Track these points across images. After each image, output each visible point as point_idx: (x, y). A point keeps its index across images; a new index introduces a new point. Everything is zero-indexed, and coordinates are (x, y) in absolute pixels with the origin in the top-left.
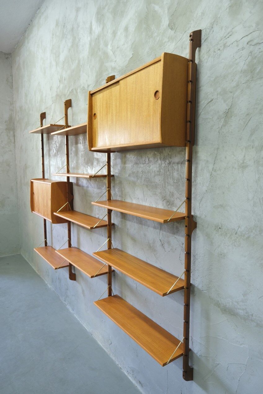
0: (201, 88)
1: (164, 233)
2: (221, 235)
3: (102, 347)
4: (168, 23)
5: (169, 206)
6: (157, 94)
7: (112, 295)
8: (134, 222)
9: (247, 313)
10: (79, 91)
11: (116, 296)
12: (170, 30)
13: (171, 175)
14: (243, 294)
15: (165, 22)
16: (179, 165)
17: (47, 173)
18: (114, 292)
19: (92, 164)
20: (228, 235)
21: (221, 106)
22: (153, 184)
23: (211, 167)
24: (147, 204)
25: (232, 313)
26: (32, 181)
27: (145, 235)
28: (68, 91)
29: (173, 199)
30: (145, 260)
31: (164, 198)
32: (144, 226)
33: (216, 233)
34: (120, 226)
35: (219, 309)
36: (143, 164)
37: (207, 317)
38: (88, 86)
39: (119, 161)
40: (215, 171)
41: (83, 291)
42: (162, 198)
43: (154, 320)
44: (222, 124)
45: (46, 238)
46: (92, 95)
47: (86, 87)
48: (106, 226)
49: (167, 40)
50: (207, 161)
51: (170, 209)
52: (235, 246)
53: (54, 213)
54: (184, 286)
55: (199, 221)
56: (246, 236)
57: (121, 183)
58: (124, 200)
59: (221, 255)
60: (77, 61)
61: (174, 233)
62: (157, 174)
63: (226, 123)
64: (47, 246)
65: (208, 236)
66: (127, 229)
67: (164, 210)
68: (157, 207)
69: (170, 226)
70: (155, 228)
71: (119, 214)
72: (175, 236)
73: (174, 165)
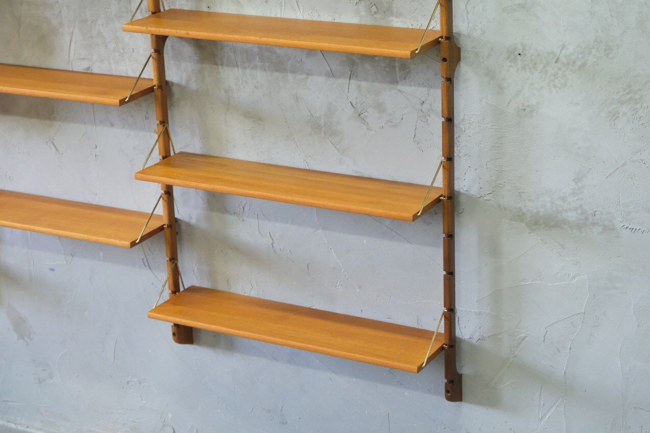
1: (364, 84)
2: (524, 68)
5: (378, 16)
7: (182, 289)
8: (255, 68)
9: (582, 214)
11: (193, 290)
14: (574, 180)
18: (188, 280)
20: (540, 67)
24: (299, 15)
25: (553, 224)
27: (297, 99)
30: (302, 165)
32: (290, 76)
33: (511, 66)
34: (193, 86)
35: (523, 224)
37: (493, 250)
43: (339, 310)
48: (151, 90)
51: (383, 23)
52: (555, 86)
54: (441, 196)
55: (466, 45)
56: (579, 63)
58: (205, 9)
59: (525, 110)
61: (394, 82)
65: (491, 74)
66: (226, 92)
67: (361, 25)
68: (337, 20)
69: (383, 65)
70: (331, 75)
71: (188, 50)
72: (399, 87)
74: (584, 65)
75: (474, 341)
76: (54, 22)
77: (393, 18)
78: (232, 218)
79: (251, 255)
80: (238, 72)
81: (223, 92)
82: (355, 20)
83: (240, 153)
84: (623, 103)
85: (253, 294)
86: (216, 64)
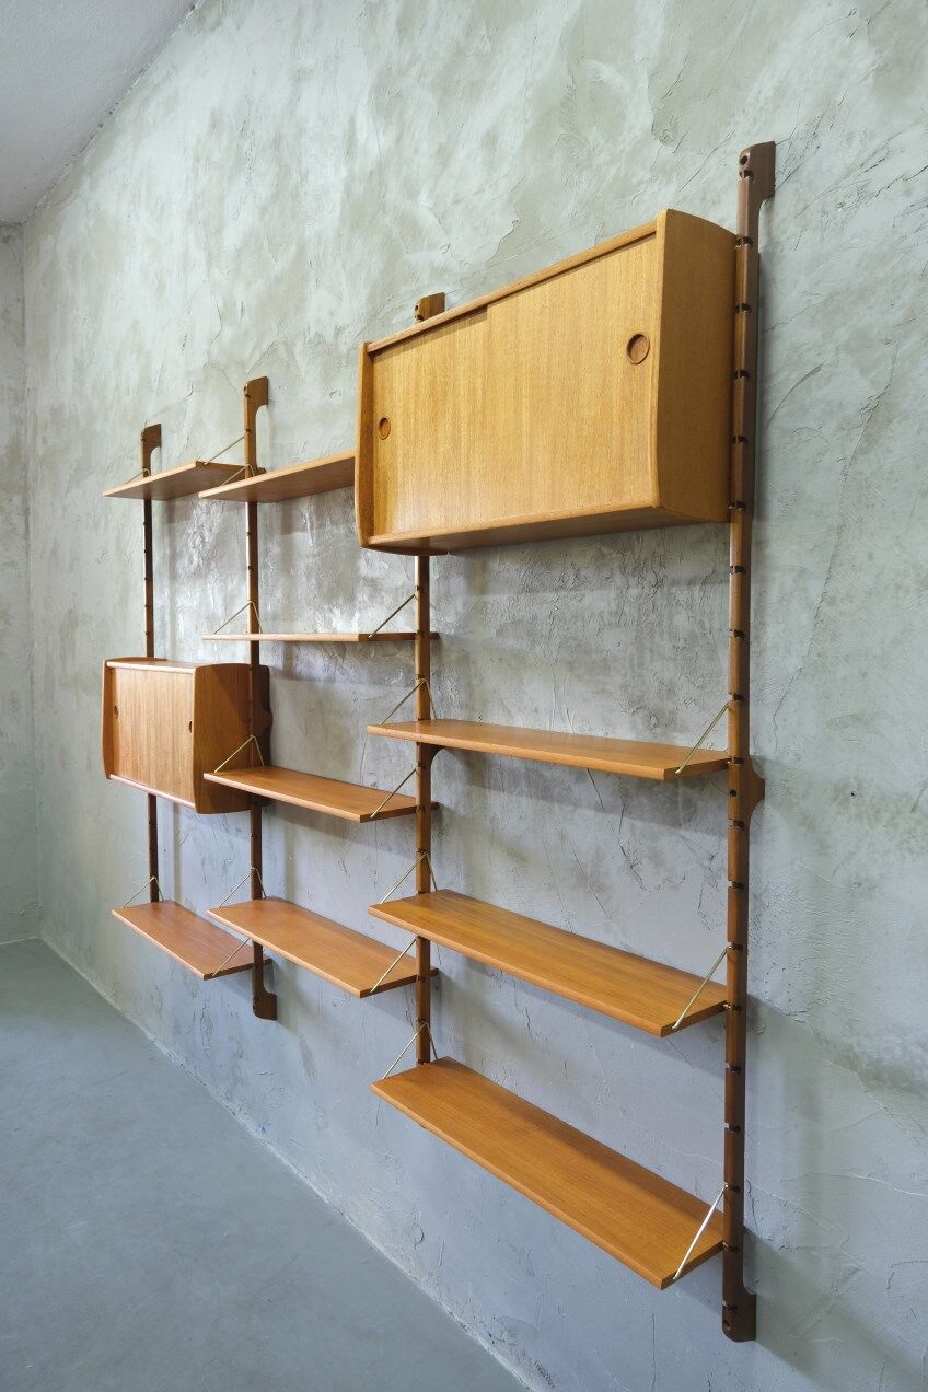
0: (778, 330)
1: (638, 824)
2: (859, 816)
3: (386, 1254)
4: (649, 121)
5: (658, 730)
6: (638, 345)
7: (433, 1059)
8: (520, 793)
10: (298, 348)
11: (445, 1063)
12: (658, 144)
13: (666, 622)
15: (640, 117)
16: (696, 590)
17: (164, 636)
18: (441, 1049)
19: (351, 599)
20: (886, 816)
21: (853, 388)
22: (594, 656)
23: (815, 590)
24: (570, 727)
25: (906, 1085)
26: (110, 664)
27: (563, 837)
28: (254, 349)
29: (670, 706)
30: (563, 926)
31: (637, 705)
32: (556, 806)
33: (839, 813)
34: (462, 812)
35: (856, 1075)
36: (556, 590)
37: (807, 1104)
38: (338, 331)
39: (458, 583)
40: (832, 602)
41: (307, 1057)
42: (631, 703)
43: (599, 1136)
44: (854, 446)
45: (154, 870)
46: (372, 356)
47: (329, 335)
48: (412, 810)
49: (648, 177)
50: (802, 572)
51: (664, 741)
52: (911, 851)
53: (207, 776)
54: (725, 1002)
55: (772, 776)
57: (465, 659)
58: (477, 720)
59: (860, 885)
60: (293, 249)
61: (676, 823)
62: (610, 625)
63: (870, 442)
64: (160, 899)
65: (808, 823)
66: (492, 821)
67: (637, 743)
68: (610, 736)
69: (663, 799)
70: (601, 808)
71: (459, 767)
72: (682, 832)
73: (674, 590)
75: (775, 1246)
76: (352, 732)
77: (677, 734)
78: (490, 981)
79: (506, 1034)
80: (504, 797)
81: (488, 822)
82: (630, 736)
83: (502, 900)
85: (506, 1084)
86: (484, 787)
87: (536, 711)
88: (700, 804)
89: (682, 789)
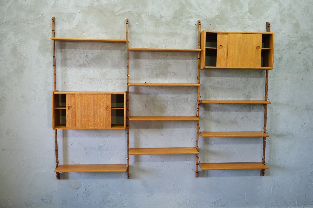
1: (244, 112)
2: (277, 106)
8: (218, 111)
9: (287, 133)
12: (250, 14)
14: (286, 126)
16: (255, 78)
20: (280, 105)
24: (230, 99)
27: (228, 117)
29: (249, 95)
30: (228, 131)
32: (227, 112)
33: (275, 106)
35: (276, 137)
36: (228, 77)
40: (274, 81)
41: (144, 183)
44: (277, 62)
51: (248, 99)
52: (283, 109)
56: (287, 104)
58: (207, 99)
59: (277, 114)
61: (250, 111)
62: (239, 83)
66: (211, 117)
69: (248, 108)
70: (236, 111)
72: (251, 112)
73: (251, 78)
74: (288, 105)
76: (166, 105)
77: (251, 98)
78: (209, 145)
79: (214, 153)
80: (214, 112)
82: (243, 99)
83: (213, 130)
84: (295, 111)
85: (214, 162)
86: (209, 111)
87: (222, 97)
88: (254, 108)
89: (251, 106)
